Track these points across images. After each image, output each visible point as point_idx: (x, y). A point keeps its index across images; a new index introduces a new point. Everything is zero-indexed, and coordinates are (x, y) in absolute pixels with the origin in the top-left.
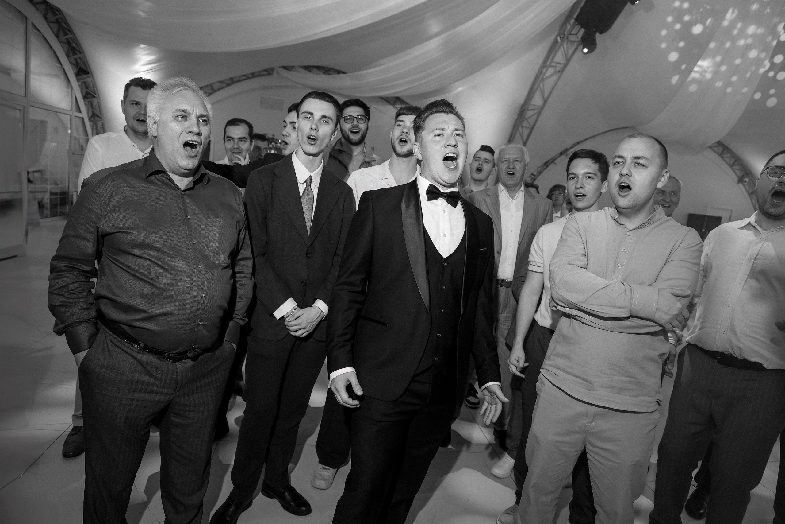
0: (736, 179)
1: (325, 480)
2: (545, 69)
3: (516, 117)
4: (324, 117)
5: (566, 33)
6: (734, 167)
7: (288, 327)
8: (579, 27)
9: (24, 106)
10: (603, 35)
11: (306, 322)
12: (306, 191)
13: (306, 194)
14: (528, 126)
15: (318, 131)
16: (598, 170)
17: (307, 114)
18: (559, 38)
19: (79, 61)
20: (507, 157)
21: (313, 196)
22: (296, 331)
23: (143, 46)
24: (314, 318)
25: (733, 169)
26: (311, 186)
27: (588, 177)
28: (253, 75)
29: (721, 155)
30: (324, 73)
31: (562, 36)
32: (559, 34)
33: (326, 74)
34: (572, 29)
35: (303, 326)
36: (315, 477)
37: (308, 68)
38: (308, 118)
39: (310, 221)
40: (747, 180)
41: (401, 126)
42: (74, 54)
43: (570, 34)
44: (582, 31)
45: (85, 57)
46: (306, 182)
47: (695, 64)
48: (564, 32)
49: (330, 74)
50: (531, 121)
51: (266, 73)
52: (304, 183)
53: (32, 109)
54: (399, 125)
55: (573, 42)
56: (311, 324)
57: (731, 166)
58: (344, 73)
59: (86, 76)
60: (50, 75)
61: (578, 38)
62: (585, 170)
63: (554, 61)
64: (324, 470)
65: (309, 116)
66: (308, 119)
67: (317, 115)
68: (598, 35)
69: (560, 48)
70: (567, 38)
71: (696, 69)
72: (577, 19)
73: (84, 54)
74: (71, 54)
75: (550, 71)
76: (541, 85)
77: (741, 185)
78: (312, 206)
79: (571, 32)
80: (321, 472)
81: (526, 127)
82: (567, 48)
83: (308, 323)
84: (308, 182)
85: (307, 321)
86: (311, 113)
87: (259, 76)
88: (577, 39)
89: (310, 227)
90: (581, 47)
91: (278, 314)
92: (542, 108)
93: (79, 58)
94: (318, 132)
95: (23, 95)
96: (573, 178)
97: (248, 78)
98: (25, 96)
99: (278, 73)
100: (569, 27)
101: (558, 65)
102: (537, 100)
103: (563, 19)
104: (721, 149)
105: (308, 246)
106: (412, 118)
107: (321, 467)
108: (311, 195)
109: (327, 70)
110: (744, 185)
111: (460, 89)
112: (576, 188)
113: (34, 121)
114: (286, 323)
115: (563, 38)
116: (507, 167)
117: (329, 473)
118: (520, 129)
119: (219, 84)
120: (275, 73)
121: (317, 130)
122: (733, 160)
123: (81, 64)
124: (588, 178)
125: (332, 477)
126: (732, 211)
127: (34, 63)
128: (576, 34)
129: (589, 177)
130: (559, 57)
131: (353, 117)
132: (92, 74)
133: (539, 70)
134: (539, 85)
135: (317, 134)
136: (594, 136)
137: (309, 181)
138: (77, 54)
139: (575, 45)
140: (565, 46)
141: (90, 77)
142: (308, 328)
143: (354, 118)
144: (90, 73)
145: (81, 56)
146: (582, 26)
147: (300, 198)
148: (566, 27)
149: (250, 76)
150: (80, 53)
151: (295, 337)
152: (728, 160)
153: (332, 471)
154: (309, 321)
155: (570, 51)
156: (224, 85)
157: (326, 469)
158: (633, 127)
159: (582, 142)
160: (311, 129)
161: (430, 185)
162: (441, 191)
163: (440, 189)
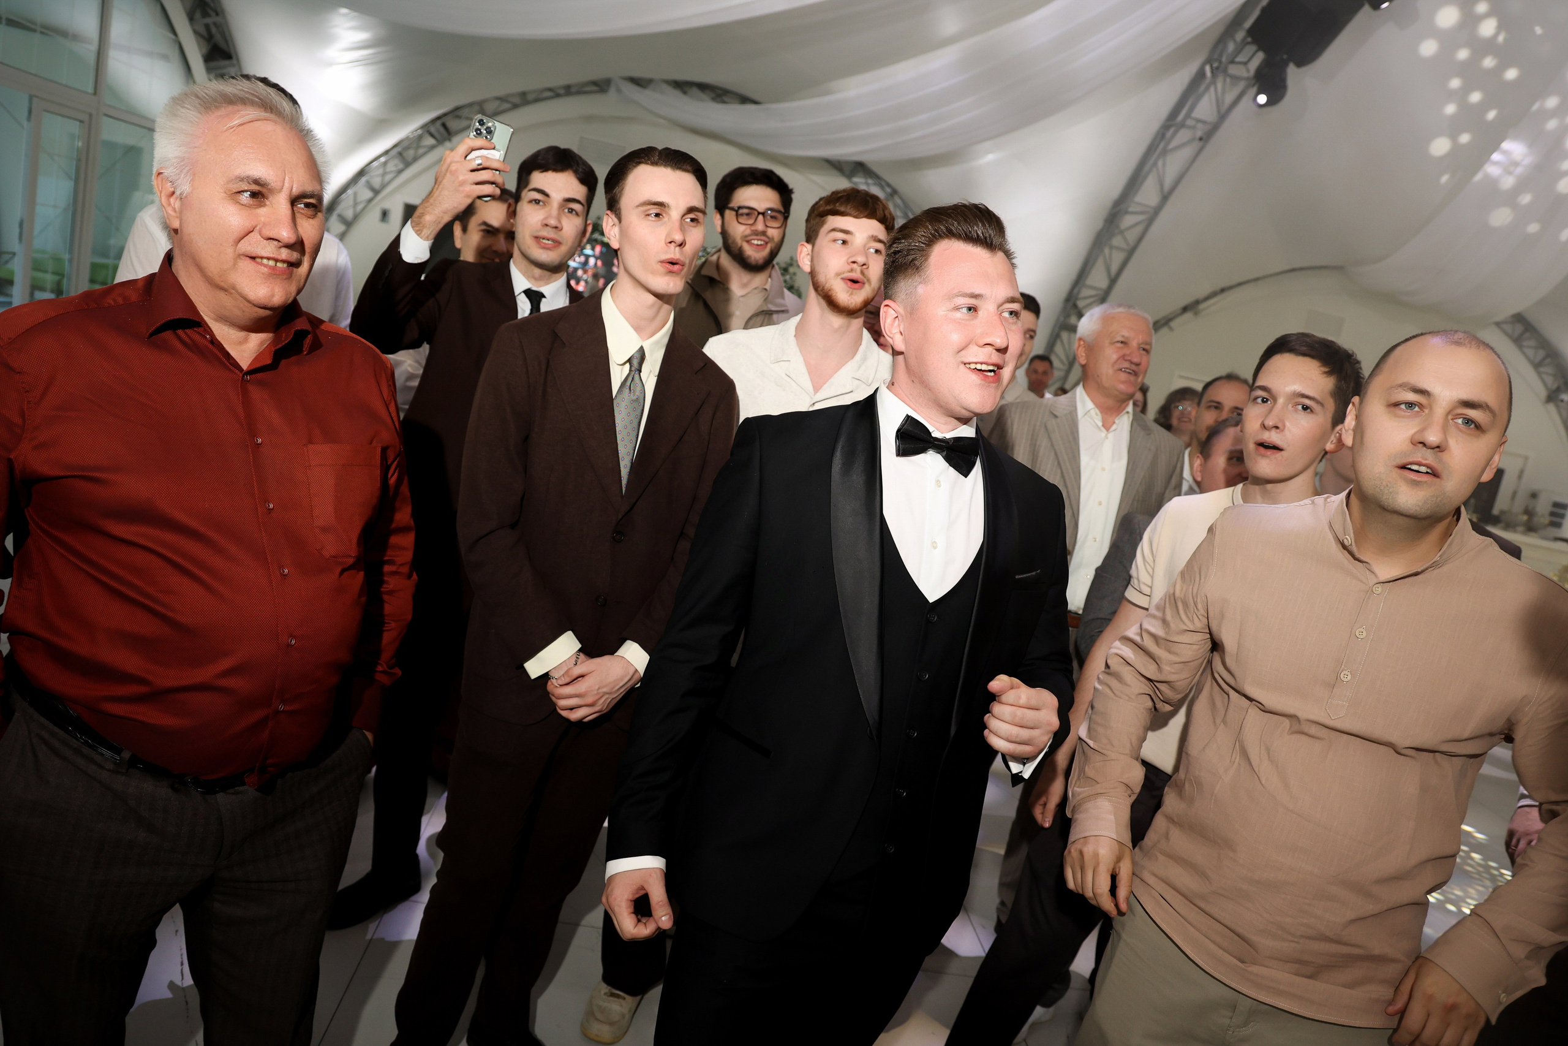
0: (1543, 393)
1: (611, 1024)
2: (1172, 130)
3: (1099, 224)
4: (689, 209)
5: (1224, 59)
6: (1542, 369)
7: (553, 699)
8: (1253, 48)
9: (91, 115)
10: (1304, 69)
11: (596, 692)
12: (628, 383)
13: (627, 391)
14: (1124, 246)
15: (685, 245)
16: (1331, 394)
17: (651, 207)
18: (1208, 69)
19: (214, 30)
21: (645, 397)
22: (571, 709)
23: (344, 11)
24: (617, 685)
25: (1539, 374)
26: (640, 371)
27: (1303, 405)
28: (568, 91)
29: (1518, 341)
30: (714, 99)
31: (1215, 65)
32: (1209, 61)
33: (718, 102)
34: (1238, 51)
35: (589, 700)
36: (590, 1014)
37: (682, 86)
38: (654, 215)
39: (631, 455)
42: (205, 14)
43: (1232, 62)
44: (1260, 56)
45: (227, 24)
46: (629, 361)
47: (1496, 147)
48: (1221, 55)
49: (724, 102)
50: (1132, 236)
51: (594, 88)
52: (625, 363)
53: (106, 121)
55: (1236, 79)
56: (607, 698)
57: (1537, 366)
58: (755, 102)
59: (227, 62)
60: (150, 54)
61: (1248, 71)
62: (1297, 387)
63: (1194, 115)
64: (611, 998)
65: (655, 210)
66: (656, 219)
67: (677, 209)
68: (1292, 70)
69: (1207, 89)
70: (1225, 71)
71: (1496, 156)
72: (1251, 32)
73: (224, 17)
74: (198, 15)
75: (1183, 135)
76: (1160, 163)
77: (1551, 407)
78: (637, 421)
79: (1236, 56)
80: (606, 1004)
81: (1118, 248)
82: (1224, 93)
83: (601, 695)
84: (635, 362)
85: (599, 689)
86: (660, 205)
87: (579, 93)
88: (1245, 74)
89: (628, 469)
90: (1254, 90)
91: (535, 667)
92: (1157, 211)
93: (215, 24)
94: (684, 248)
95: (90, 90)
96: (1265, 401)
97: (558, 95)
98: (95, 94)
99: (619, 91)
100: (1231, 47)
101: (1200, 125)
102: (1148, 195)
103: (1220, 29)
104: (1519, 328)
105: (620, 517)
107: (607, 991)
108: (638, 393)
109: (719, 94)
110: (1557, 407)
111: (990, 157)
112: (1264, 427)
113: (111, 145)
114: (550, 687)
115: (1217, 68)
117: (621, 1006)
118: (1107, 251)
119: (497, 103)
120: (612, 90)
122: (1541, 354)
123: (218, 37)
124: (1300, 407)
125: (627, 1017)
126: (1526, 458)
127: (120, 28)
128: (1245, 63)
129: (1305, 408)
130: (1205, 108)
131: (756, 213)
132: (238, 60)
133: (1158, 133)
134: (1155, 164)
135: (681, 252)
136: (1256, 280)
137: (637, 361)
138: (209, 15)
139: (1242, 85)
140: (1219, 85)
141: (233, 66)
142: (598, 705)
143: (759, 213)
144: (234, 57)
145: (218, 19)
146: (1261, 48)
147: (611, 400)
148: (1225, 47)
149: (562, 92)
150: (217, 14)
151: (567, 720)
152: (1530, 352)
153: (630, 1001)
154: (605, 690)
155: (1229, 98)
156: (506, 106)
157: (618, 996)
158: (1339, 269)
159: (1231, 288)
160: (670, 242)
161: (908, 417)
162: (933, 435)
163: (931, 429)
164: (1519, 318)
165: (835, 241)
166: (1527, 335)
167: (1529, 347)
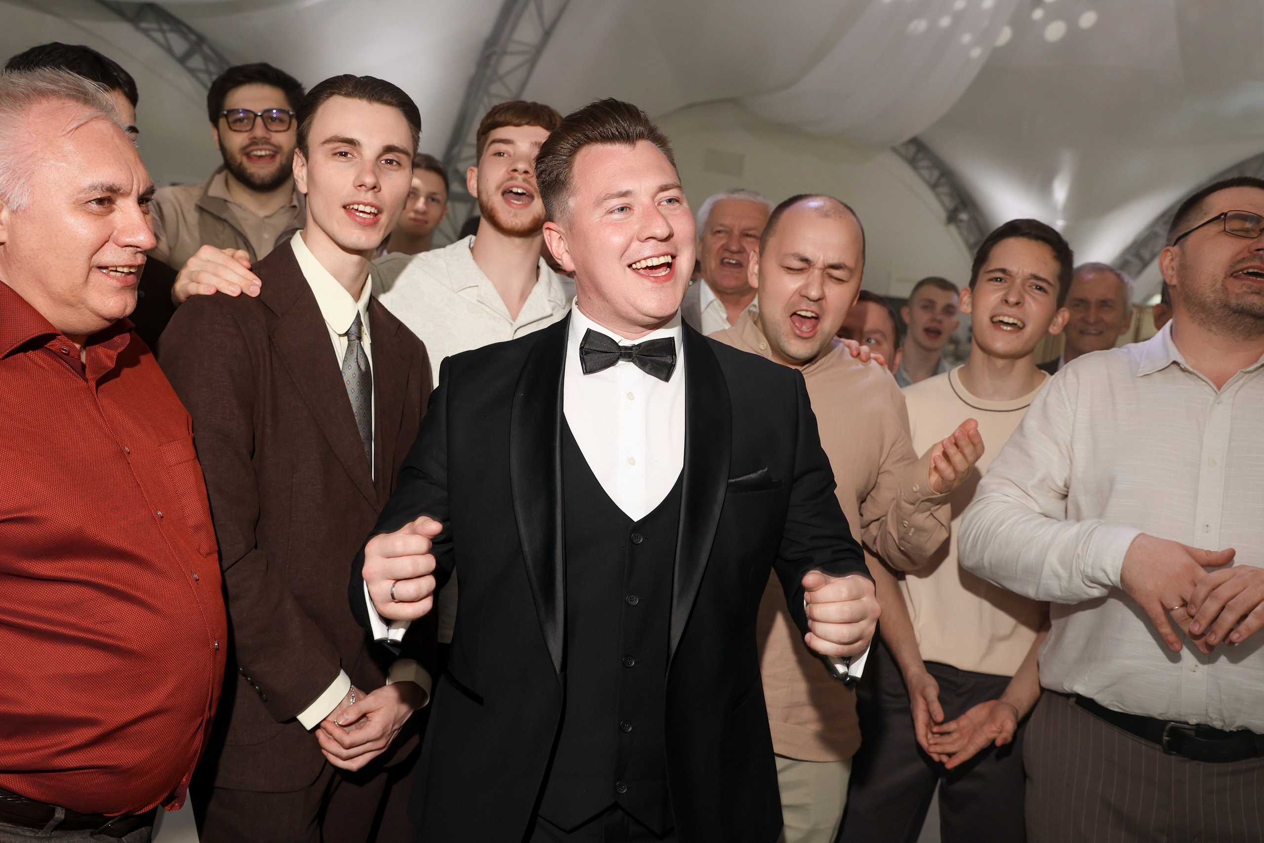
0: (943, 215)
4: (389, 149)
13: (355, 364)
15: (380, 190)
17: (340, 144)
20: (727, 221)
25: (937, 195)
27: (1037, 286)
29: (912, 162)
38: (341, 154)
40: (964, 216)
41: (505, 155)
54: (499, 154)
57: (934, 186)
65: (344, 148)
66: (342, 159)
67: (371, 147)
77: (952, 228)
84: (355, 330)
86: (351, 142)
94: (379, 193)
106: (541, 134)
110: (958, 227)
116: (723, 245)
121: (378, 188)
122: (936, 174)
129: (1040, 288)
131: (254, 116)
135: (376, 197)
137: (357, 328)
143: (257, 116)
147: (341, 375)
152: (926, 173)
158: (734, 101)
160: (361, 186)
161: (589, 331)
162: (620, 344)
163: (616, 338)
164: (913, 141)
166: (920, 155)
167: (924, 168)
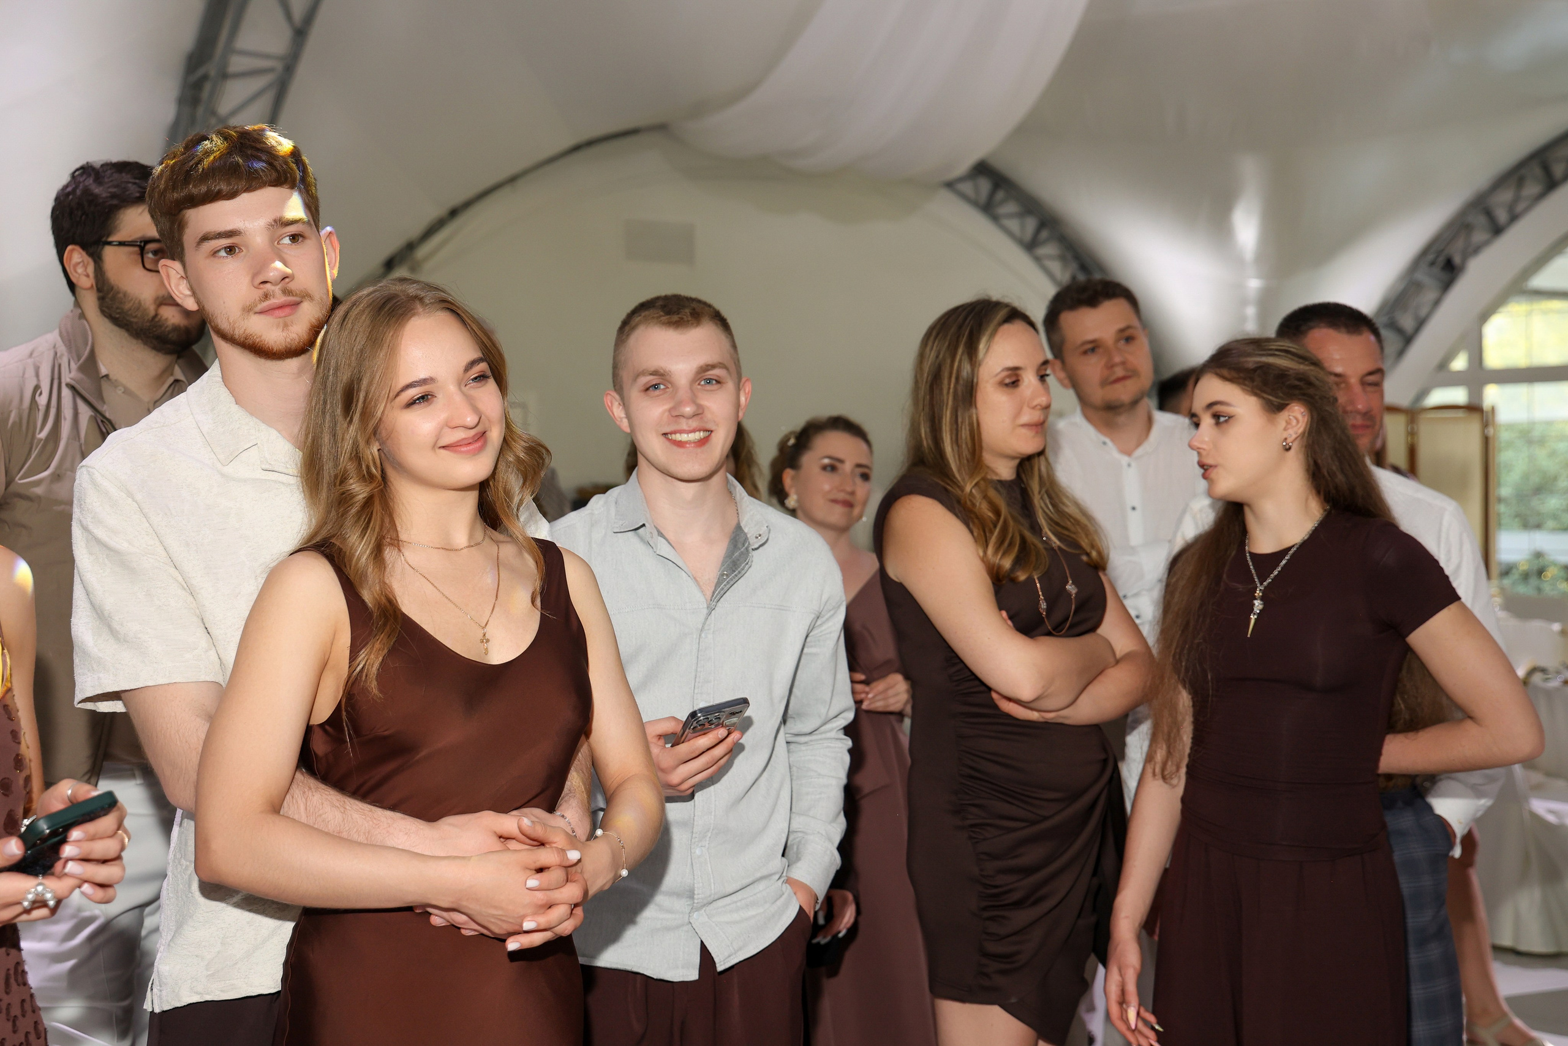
6: (1039, 251)
29: (988, 208)
104: (986, 186)
122: (1031, 224)
158: (661, 128)
159: (467, 205)
164: (982, 169)
165: (215, 253)
166: (1000, 195)
167: (1010, 216)
